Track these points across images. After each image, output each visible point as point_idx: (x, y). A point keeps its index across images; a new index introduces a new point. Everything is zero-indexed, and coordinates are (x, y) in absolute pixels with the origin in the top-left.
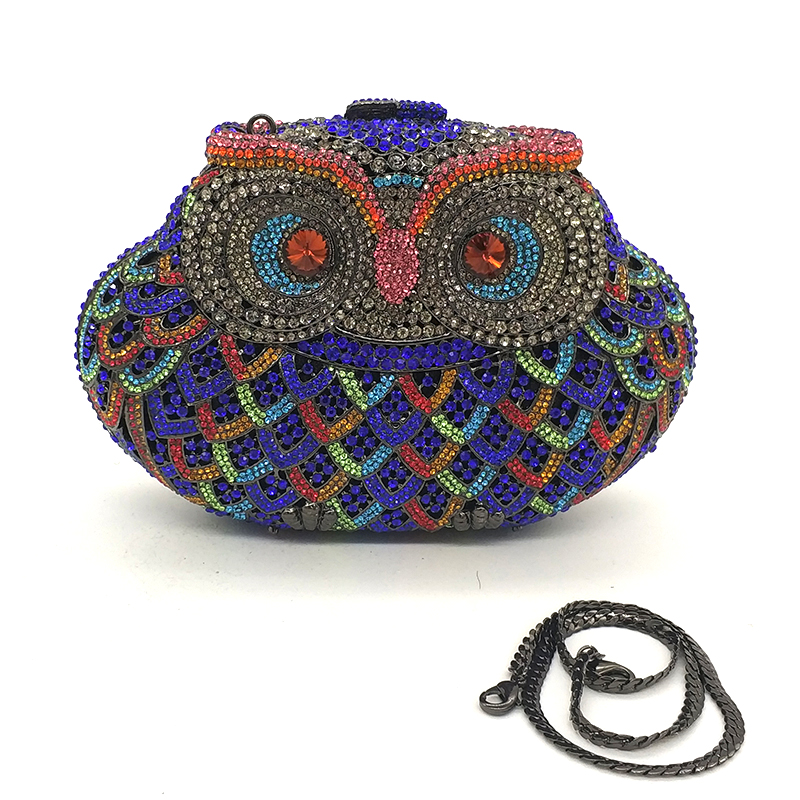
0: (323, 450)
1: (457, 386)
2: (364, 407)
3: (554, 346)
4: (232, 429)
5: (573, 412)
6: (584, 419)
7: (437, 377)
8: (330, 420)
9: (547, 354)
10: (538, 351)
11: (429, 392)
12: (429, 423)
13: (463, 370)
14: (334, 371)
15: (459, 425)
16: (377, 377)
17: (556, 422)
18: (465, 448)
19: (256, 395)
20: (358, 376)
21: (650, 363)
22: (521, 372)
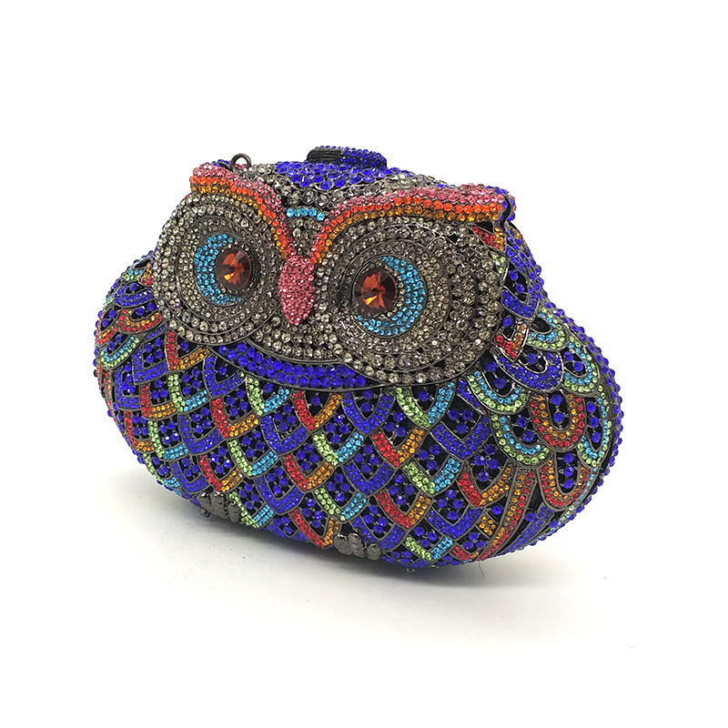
0: (225, 445)
1: (340, 411)
2: (260, 413)
3: (432, 388)
4: (161, 411)
5: (441, 458)
6: (452, 467)
7: (324, 398)
8: (233, 418)
9: (424, 396)
10: (416, 391)
11: (315, 411)
12: (310, 440)
13: (347, 397)
14: (244, 377)
15: (335, 448)
16: (276, 388)
17: (424, 464)
18: (339, 470)
19: (182, 385)
20: (262, 385)
21: (530, 426)
22: (397, 408)
